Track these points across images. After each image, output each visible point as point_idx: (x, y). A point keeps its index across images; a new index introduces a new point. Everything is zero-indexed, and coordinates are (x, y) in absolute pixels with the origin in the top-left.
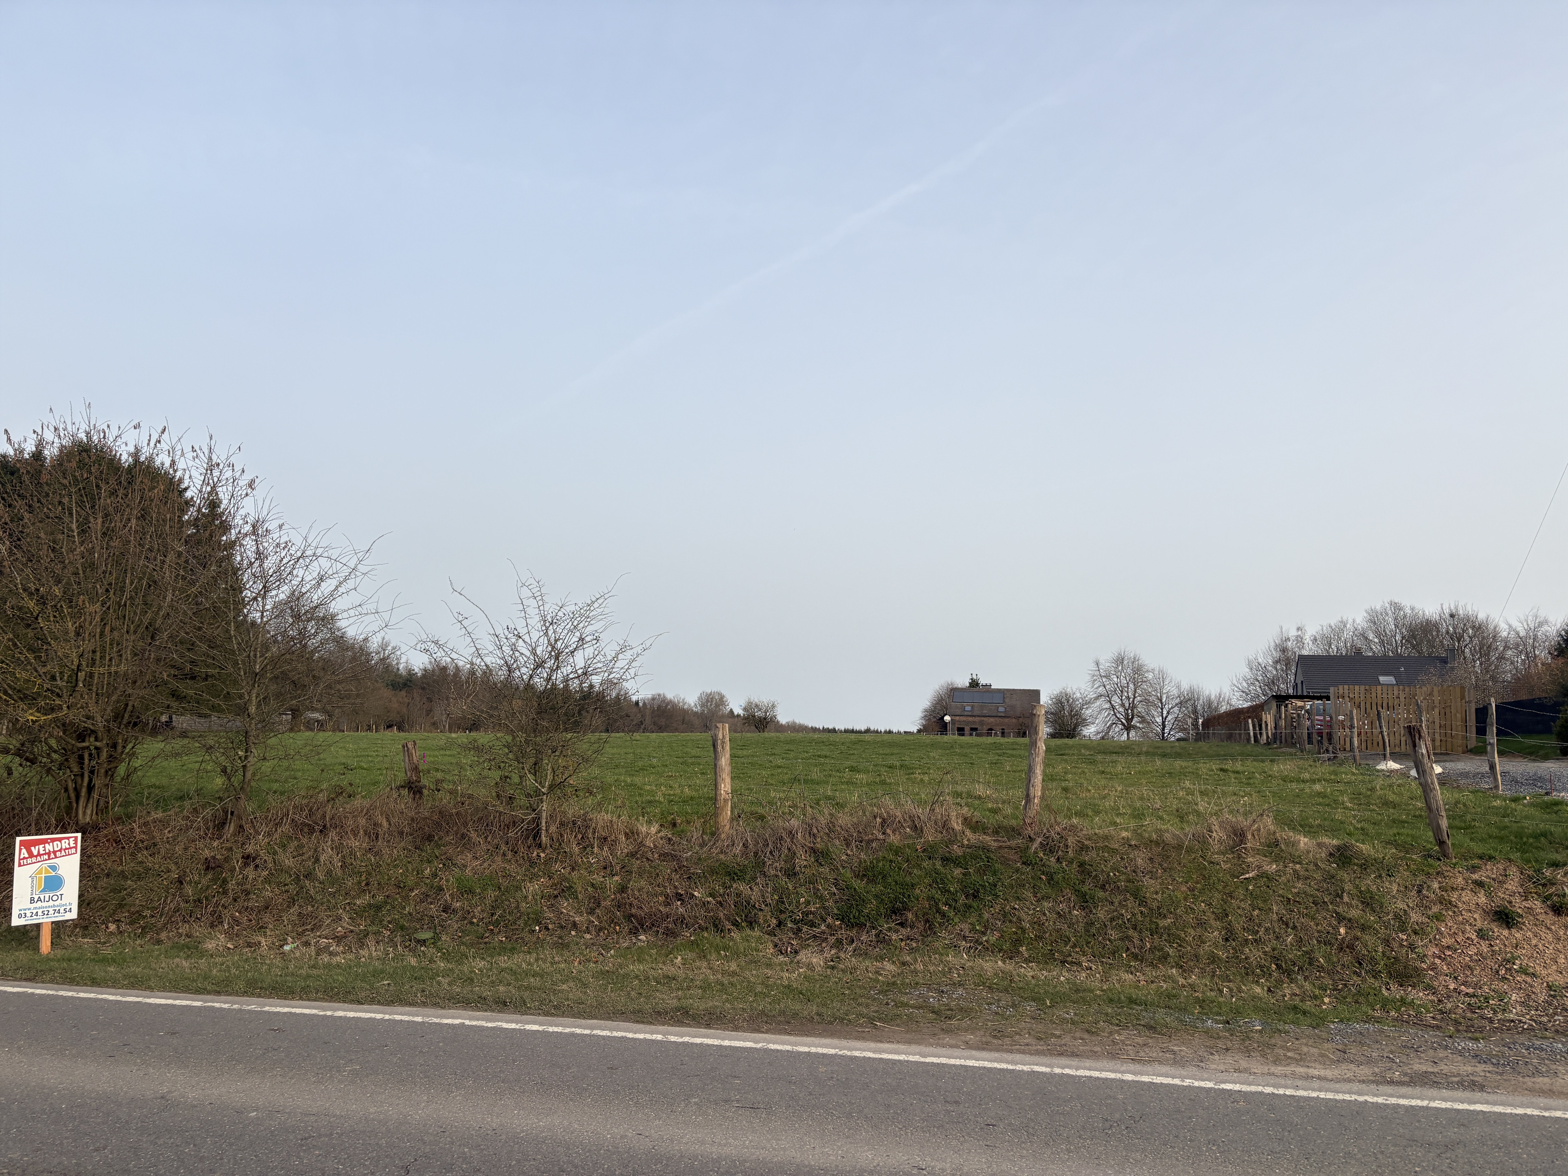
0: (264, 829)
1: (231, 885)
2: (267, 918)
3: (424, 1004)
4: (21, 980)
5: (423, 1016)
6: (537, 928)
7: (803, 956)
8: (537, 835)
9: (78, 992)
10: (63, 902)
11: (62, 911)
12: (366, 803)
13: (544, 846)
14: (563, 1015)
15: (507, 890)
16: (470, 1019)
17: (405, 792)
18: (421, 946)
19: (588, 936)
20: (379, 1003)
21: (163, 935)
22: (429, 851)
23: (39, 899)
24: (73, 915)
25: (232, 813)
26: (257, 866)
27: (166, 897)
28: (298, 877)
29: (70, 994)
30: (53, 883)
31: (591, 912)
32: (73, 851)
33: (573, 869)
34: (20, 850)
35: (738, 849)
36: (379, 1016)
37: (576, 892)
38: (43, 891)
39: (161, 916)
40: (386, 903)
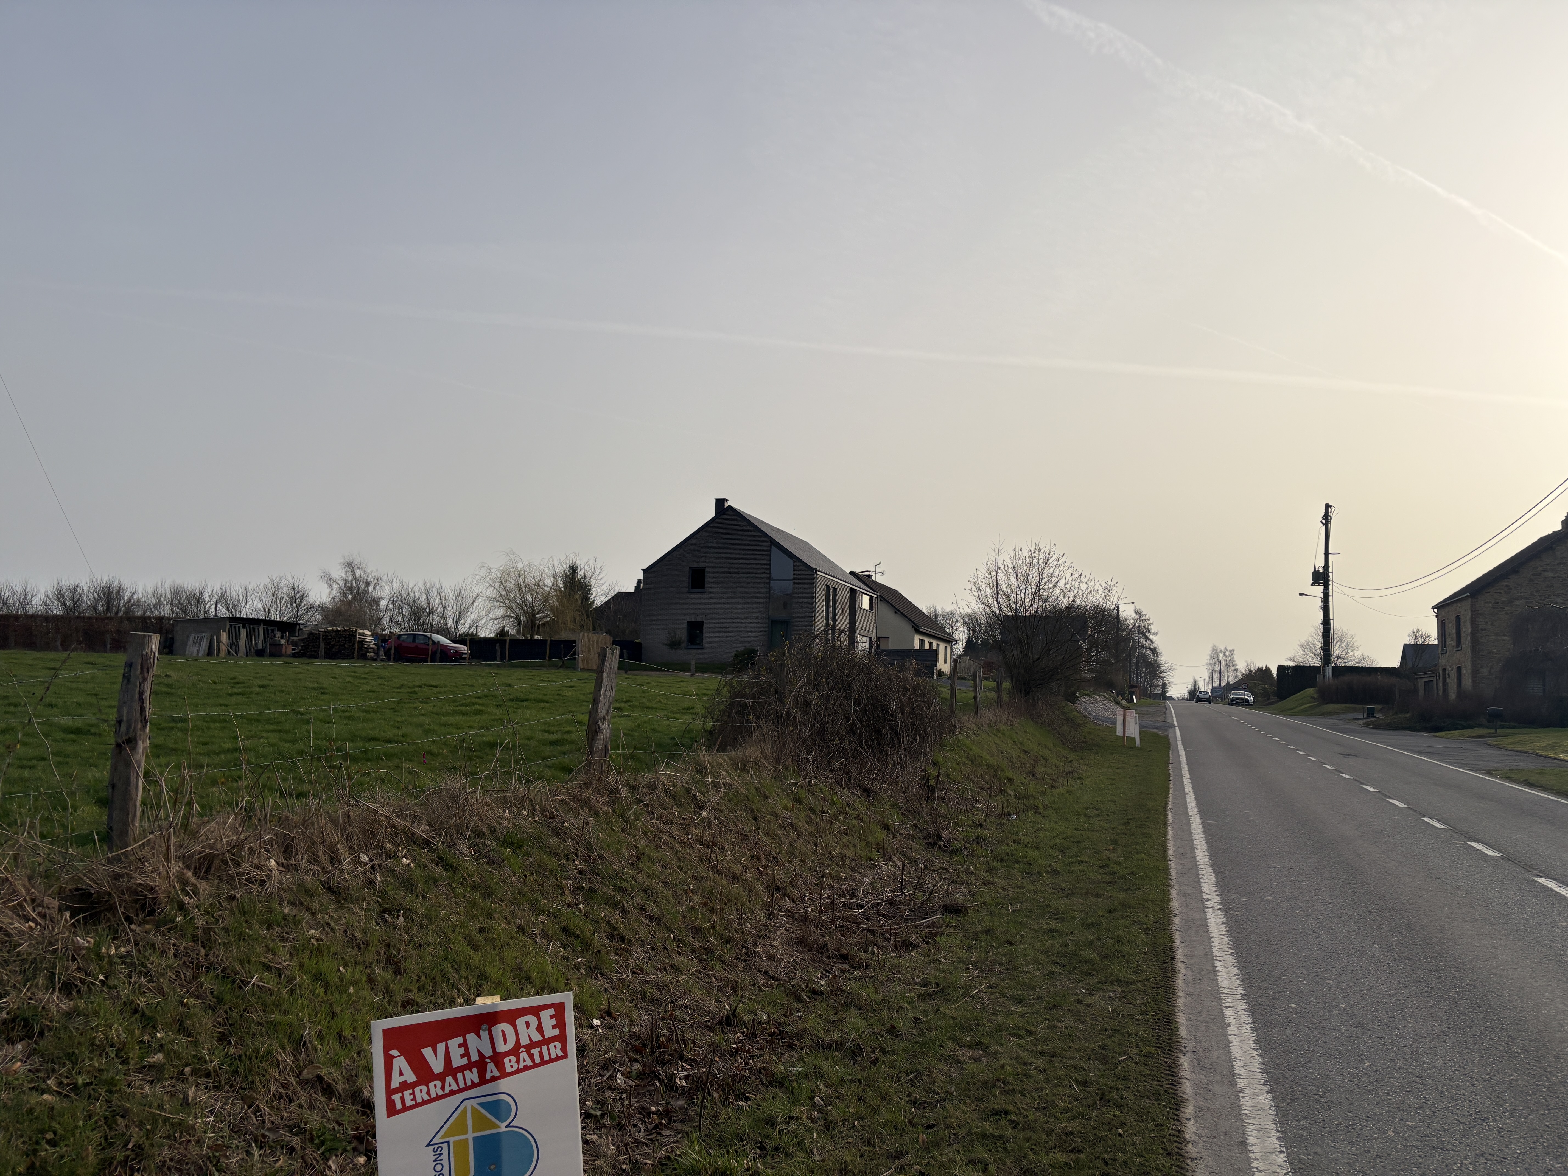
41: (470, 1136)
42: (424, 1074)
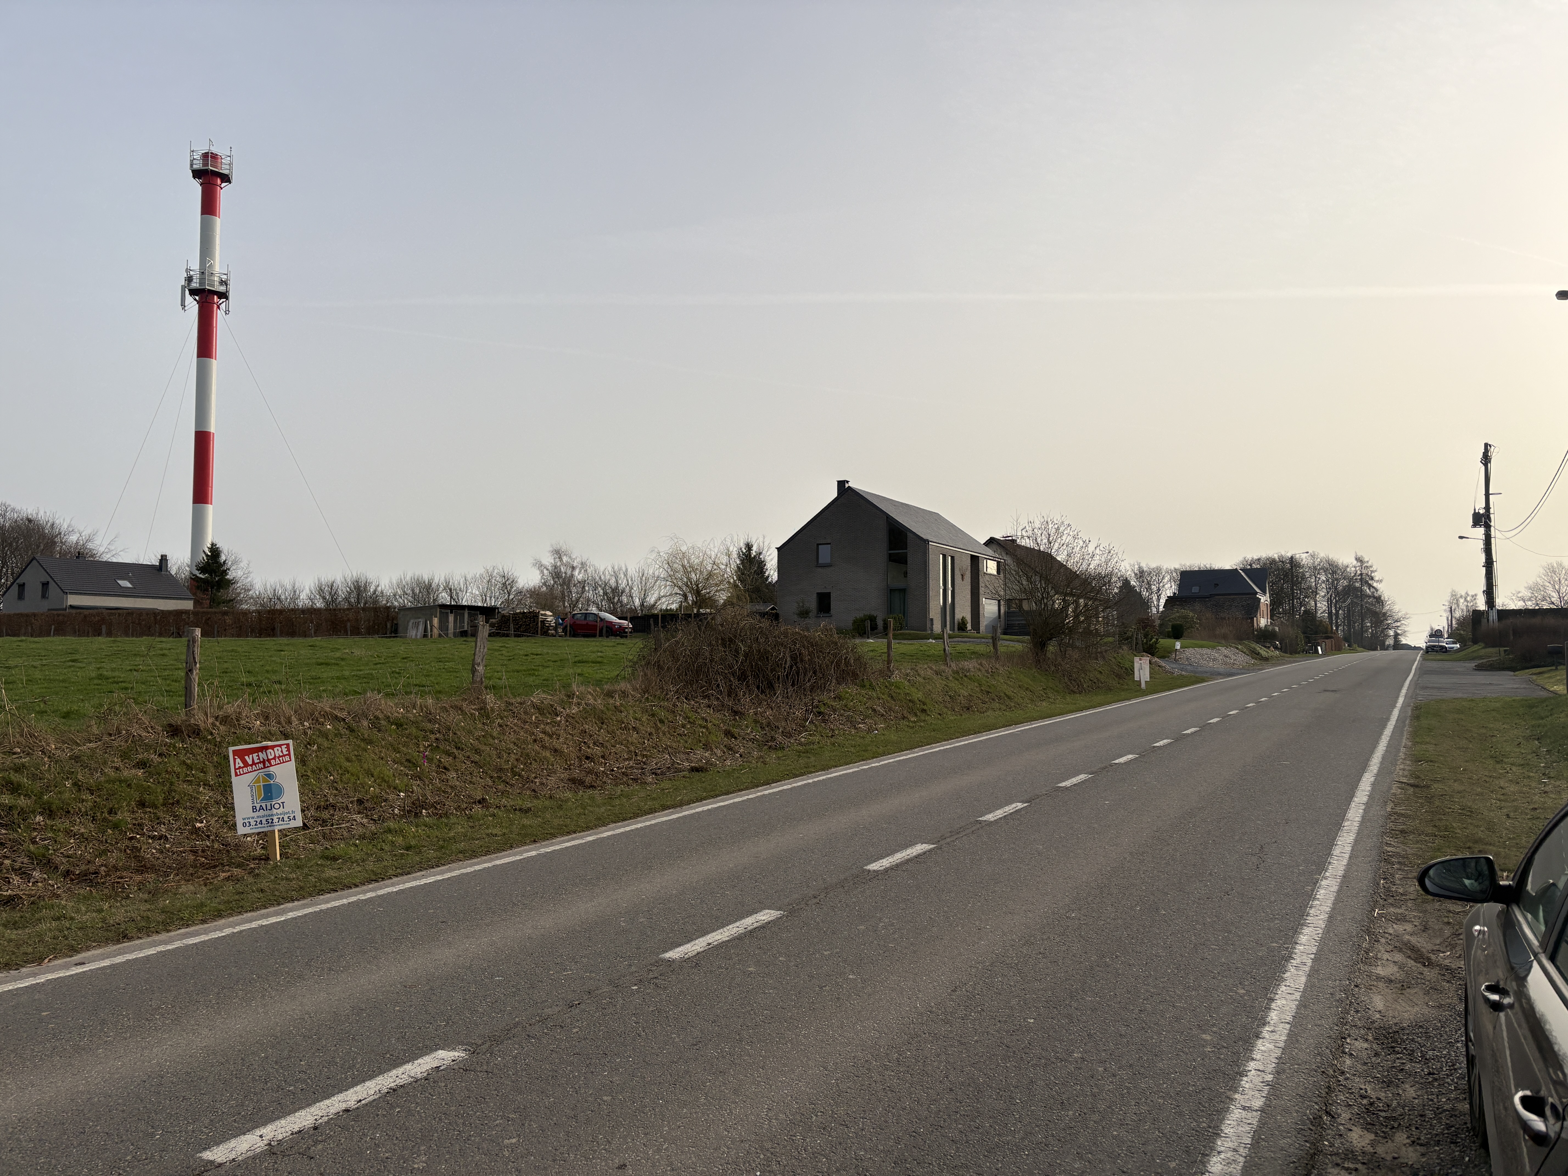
41: (262, 784)
42: (246, 764)
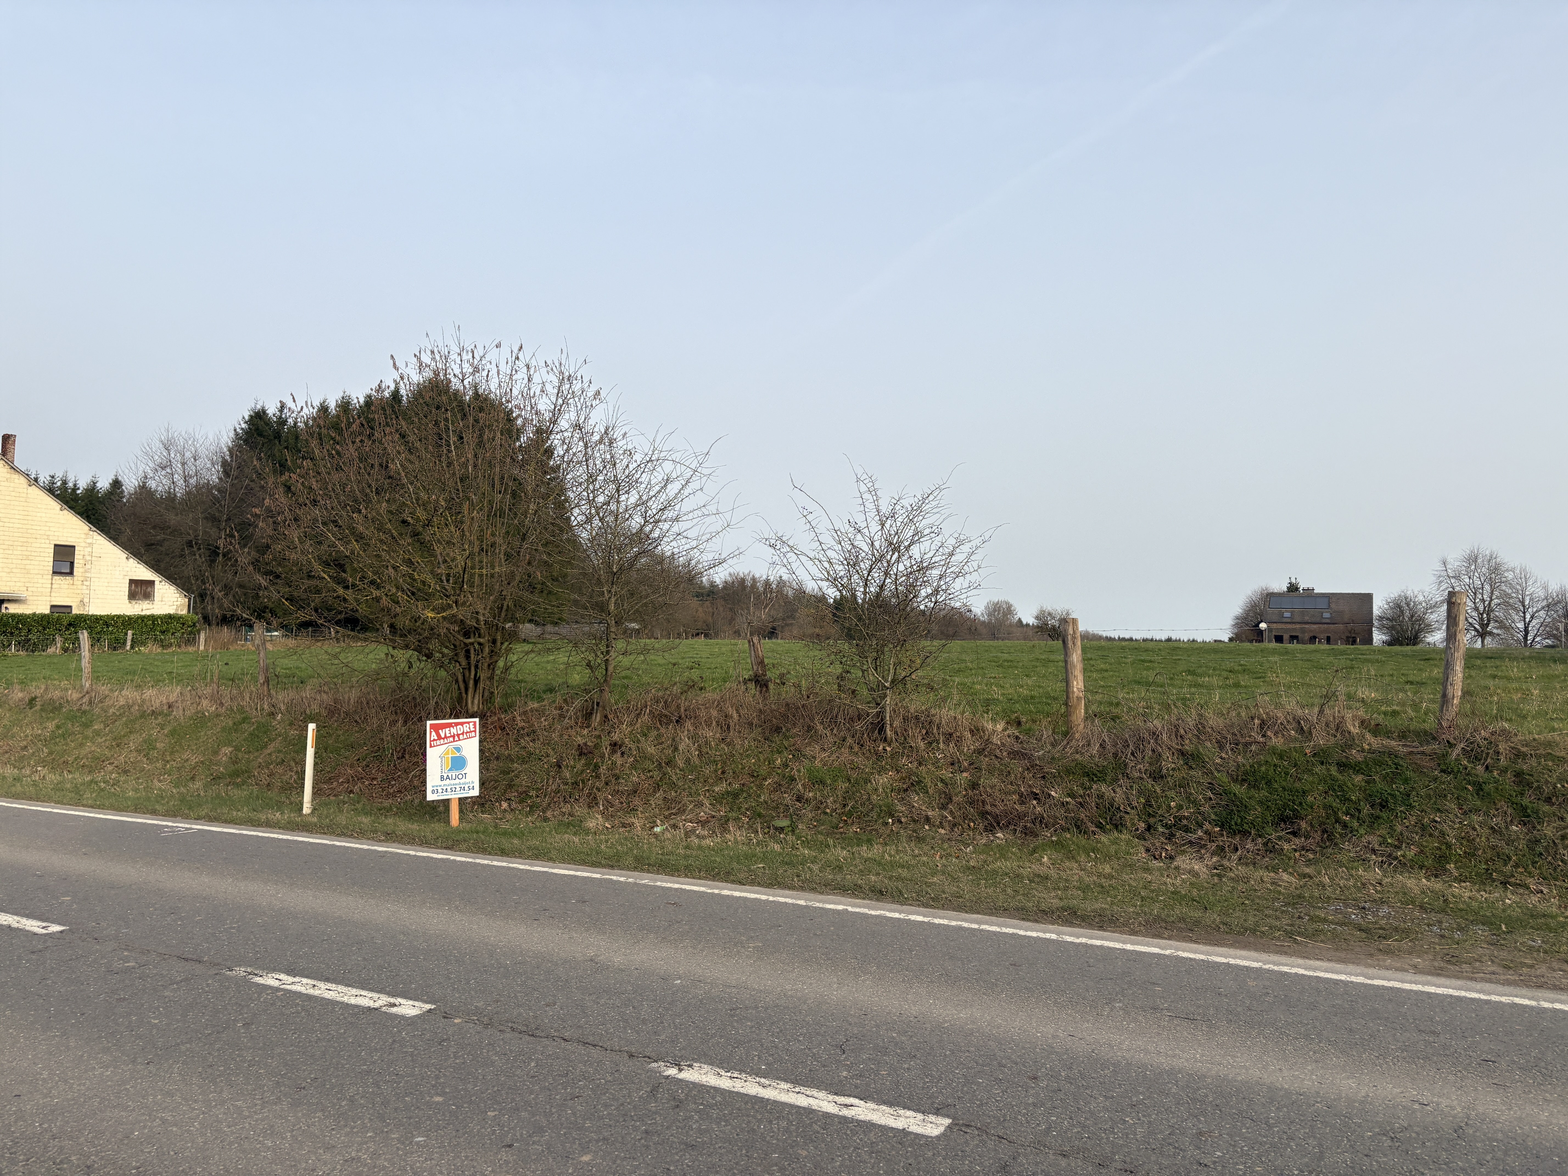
0: (626, 719)
1: (603, 770)
2: (636, 801)
3: (802, 889)
4: (441, 848)
5: (806, 900)
6: (890, 820)
7: (1180, 861)
8: (882, 730)
9: (492, 860)
10: (467, 780)
11: (466, 788)
12: (716, 696)
13: (889, 739)
14: (943, 908)
15: (857, 782)
16: (853, 906)
17: (751, 685)
18: (780, 833)
19: (943, 831)
20: (759, 885)
21: (549, 814)
22: (778, 743)
23: (448, 777)
24: (476, 792)
25: (598, 704)
26: (623, 754)
27: (548, 780)
28: (660, 764)
29: (486, 862)
30: (458, 763)
31: (943, 807)
32: (473, 734)
33: (920, 764)
34: (431, 732)
35: (1095, 749)
36: (764, 897)
37: (926, 786)
38: (450, 770)
39: (545, 796)
40: (742, 791)
